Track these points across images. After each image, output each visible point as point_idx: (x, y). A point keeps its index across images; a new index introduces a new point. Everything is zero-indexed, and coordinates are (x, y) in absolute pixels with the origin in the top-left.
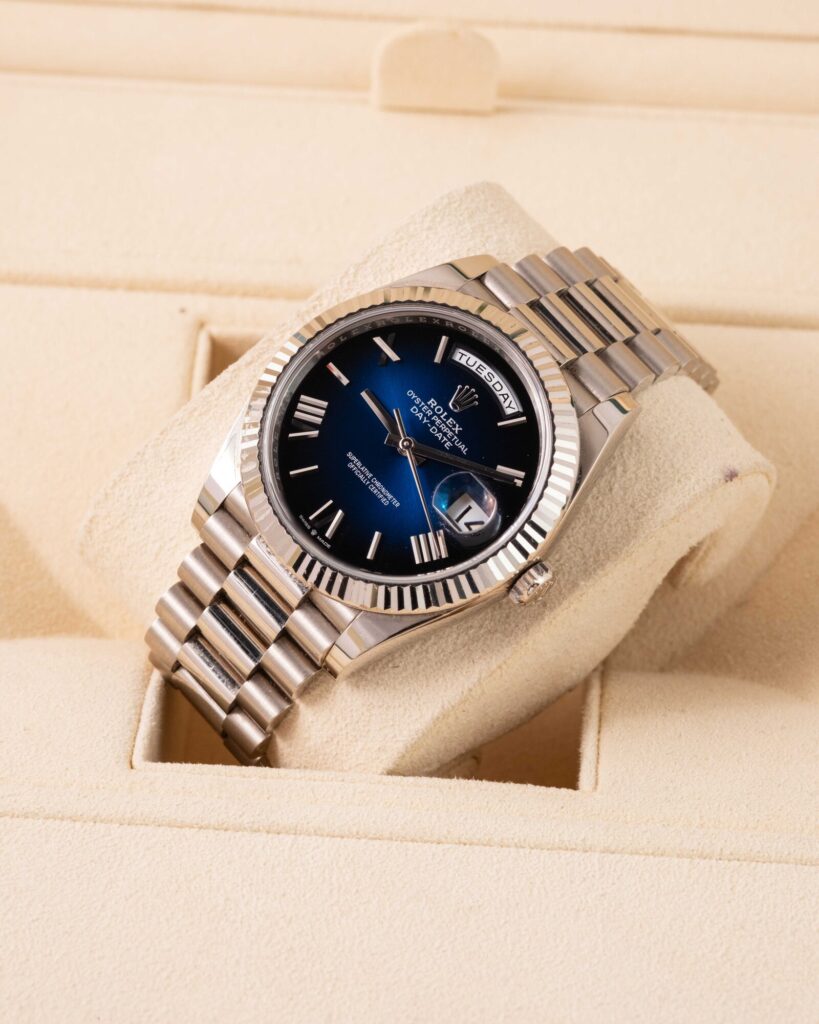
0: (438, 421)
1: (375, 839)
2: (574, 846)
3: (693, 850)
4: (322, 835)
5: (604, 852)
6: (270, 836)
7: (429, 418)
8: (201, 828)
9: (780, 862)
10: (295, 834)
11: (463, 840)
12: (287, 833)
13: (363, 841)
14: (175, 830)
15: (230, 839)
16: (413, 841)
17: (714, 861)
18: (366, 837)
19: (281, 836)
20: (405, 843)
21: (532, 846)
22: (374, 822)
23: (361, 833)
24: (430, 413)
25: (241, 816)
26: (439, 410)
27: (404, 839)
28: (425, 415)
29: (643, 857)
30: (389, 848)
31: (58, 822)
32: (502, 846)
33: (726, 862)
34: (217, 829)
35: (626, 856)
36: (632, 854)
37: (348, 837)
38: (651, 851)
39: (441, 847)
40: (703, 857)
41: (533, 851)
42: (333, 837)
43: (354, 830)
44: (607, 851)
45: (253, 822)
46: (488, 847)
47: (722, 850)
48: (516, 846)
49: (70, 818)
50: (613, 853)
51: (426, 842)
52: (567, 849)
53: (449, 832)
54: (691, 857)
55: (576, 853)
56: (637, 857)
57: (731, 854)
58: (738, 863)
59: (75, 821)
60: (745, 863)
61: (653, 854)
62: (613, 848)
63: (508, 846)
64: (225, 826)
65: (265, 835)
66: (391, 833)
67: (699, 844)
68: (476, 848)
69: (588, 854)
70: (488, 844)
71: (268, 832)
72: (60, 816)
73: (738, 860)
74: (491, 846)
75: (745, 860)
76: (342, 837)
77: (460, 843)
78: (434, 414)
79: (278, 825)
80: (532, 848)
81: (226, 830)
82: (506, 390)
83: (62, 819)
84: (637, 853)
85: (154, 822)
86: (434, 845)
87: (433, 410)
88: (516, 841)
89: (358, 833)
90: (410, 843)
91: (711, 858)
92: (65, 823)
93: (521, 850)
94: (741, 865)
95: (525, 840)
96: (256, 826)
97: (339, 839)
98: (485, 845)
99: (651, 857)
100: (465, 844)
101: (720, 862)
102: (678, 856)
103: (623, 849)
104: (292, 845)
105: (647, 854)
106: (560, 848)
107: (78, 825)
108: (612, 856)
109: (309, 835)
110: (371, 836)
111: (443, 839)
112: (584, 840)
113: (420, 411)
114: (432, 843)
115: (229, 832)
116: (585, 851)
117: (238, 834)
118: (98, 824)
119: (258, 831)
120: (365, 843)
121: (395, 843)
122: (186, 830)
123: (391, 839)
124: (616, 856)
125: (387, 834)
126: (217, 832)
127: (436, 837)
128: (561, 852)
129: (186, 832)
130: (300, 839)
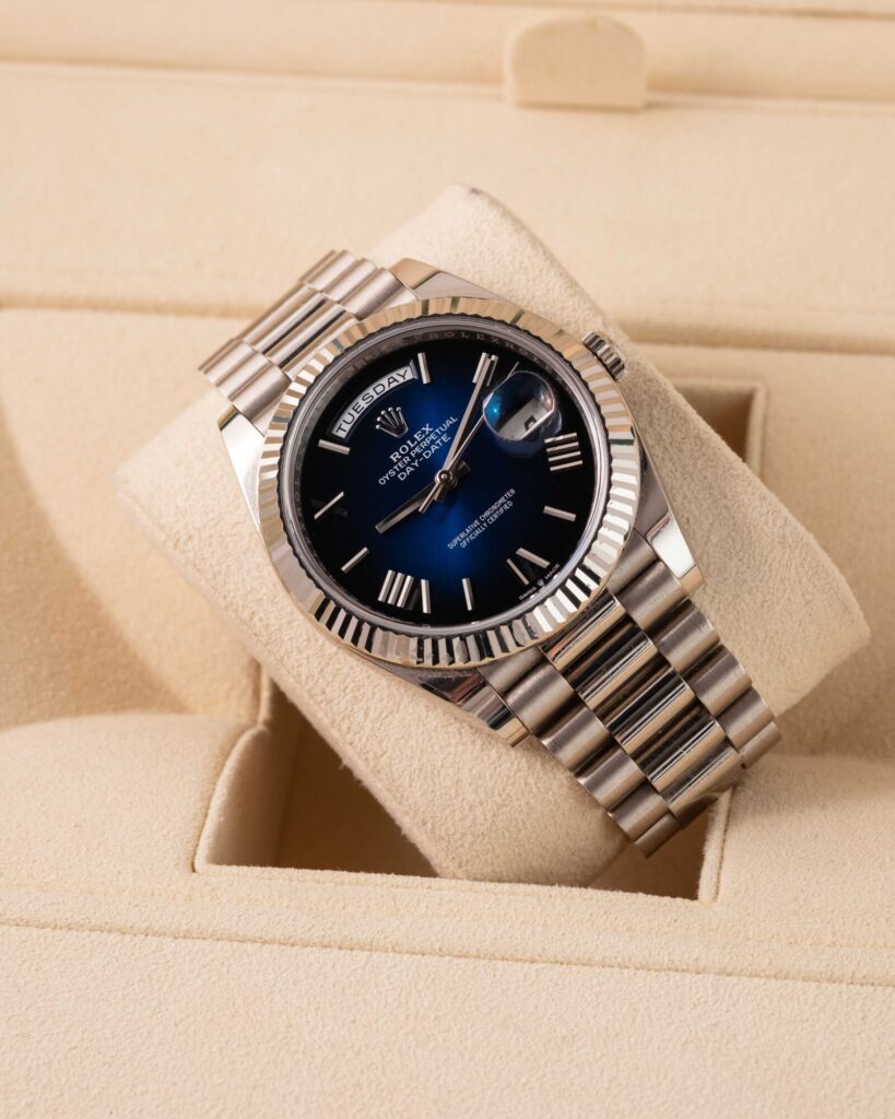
0: (417, 450)
1: (460, 956)
2: (685, 967)
3: (821, 973)
4: (401, 952)
5: (718, 974)
6: (342, 952)
8: (265, 942)
10: (371, 950)
11: (560, 958)
12: (362, 949)
13: (447, 959)
14: (236, 944)
15: (296, 956)
16: (503, 959)
17: (844, 986)
18: (449, 955)
19: (355, 953)
20: (494, 962)
21: (638, 966)
22: (460, 938)
23: (444, 949)
25: (310, 930)
27: (493, 957)
28: (409, 464)
29: (764, 980)
30: (475, 968)
31: (105, 935)
32: (604, 967)
33: (858, 986)
34: (283, 944)
35: (745, 979)
36: (751, 976)
37: (430, 954)
38: (773, 973)
39: (534, 967)
40: (831, 980)
41: (639, 973)
42: (413, 953)
43: (437, 946)
44: (722, 972)
45: (323, 937)
46: (587, 968)
47: (853, 972)
48: (619, 966)
49: (119, 930)
50: (730, 975)
51: (517, 960)
52: (677, 970)
53: (544, 949)
54: (818, 981)
55: (688, 975)
56: (756, 980)
57: (865, 977)
58: (871, 989)
59: (124, 933)
60: (880, 988)
61: (775, 976)
62: (729, 970)
63: (611, 966)
64: (292, 940)
65: (336, 951)
66: (478, 950)
67: (828, 966)
68: (574, 968)
69: (700, 976)
70: (588, 963)
71: (340, 948)
72: (107, 927)
73: (873, 984)
74: (591, 966)
75: (880, 985)
76: (423, 954)
77: (557, 962)
79: (351, 939)
80: (638, 969)
81: (293, 945)
83: (110, 931)
84: (757, 976)
85: (212, 935)
86: (527, 964)
88: (620, 960)
89: (440, 950)
90: (500, 962)
91: (841, 982)
92: (112, 935)
93: (625, 971)
94: (875, 990)
95: (630, 959)
96: (326, 941)
97: (420, 956)
98: (584, 965)
99: (773, 980)
100: (562, 963)
101: (852, 986)
102: (804, 980)
103: (741, 971)
104: (366, 963)
105: (768, 977)
106: (669, 969)
107: (127, 938)
108: (728, 979)
109: (386, 951)
110: (455, 953)
111: (537, 957)
114: (525, 961)
115: (296, 947)
116: (698, 973)
117: (307, 950)
118: (149, 937)
119: (328, 946)
120: (449, 962)
121: (483, 962)
122: (249, 944)
123: (478, 957)
124: (735, 979)
125: (473, 951)
126: (283, 947)
127: (528, 955)
128: (672, 973)
129: (249, 946)
130: (375, 955)
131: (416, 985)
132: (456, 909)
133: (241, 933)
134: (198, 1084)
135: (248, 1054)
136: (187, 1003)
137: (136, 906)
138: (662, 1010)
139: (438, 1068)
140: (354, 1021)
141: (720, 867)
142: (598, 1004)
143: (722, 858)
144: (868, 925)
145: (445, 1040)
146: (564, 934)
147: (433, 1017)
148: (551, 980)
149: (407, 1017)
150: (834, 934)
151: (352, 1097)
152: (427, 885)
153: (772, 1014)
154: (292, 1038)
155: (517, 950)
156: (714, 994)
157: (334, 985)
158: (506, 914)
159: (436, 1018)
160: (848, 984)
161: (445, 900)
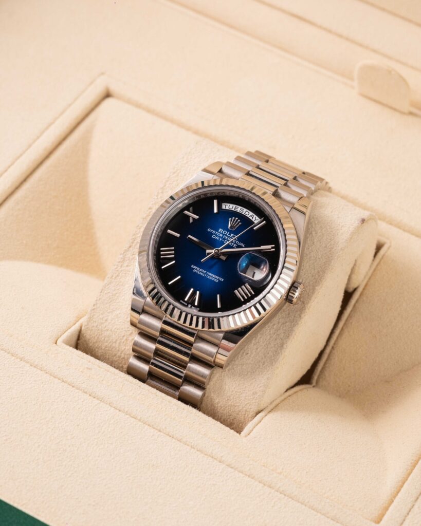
1: (133, 417)
2: (216, 458)
3: (267, 482)
4: (111, 406)
5: (228, 466)
6: (90, 397)
7: (222, 237)
8: (63, 381)
9: (302, 504)
10: (101, 401)
11: (170, 434)
12: (98, 399)
13: (128, 416)
14: (52, 377)
15: (72, 391)
16: (149, 425)
17: (273, 490)
18: (130, 415)
19: (94, 399)
20: (145, 425)
21: (199, 449)
22: (136, 410)
24: (221, 235)
25: (82, 383)
26: (225, 232)
27: (145, 423)
28: (219, 237)
29: (244, 475)
30: (136, 424)
31: (6, 353)
32: (185, 444)
33: (279, 493)
34: (70, 385)
35: (236, 472)
36: (239, 472)
37: (122, 412)
38: (248, 474)
39: (159, 433)
40: (270, 487)
41: (197, 452)
42: (116, 409)
43: (126, 410)
44: (229, 466)
45: (86, 388)
46: (179, 442)
47: (279, 487)
48: (191, 446)
49: (12, 354)
50: (232, 468)
51: (154, 428)
52: (212, 457)
53: (166, 428)
54: (265, 485)
55: (215, 461)
56: (240, 474)
57: (283, 491)
58: (283, 496)
59: (13, 356)
60: (286, 498)
61: (249, 476)
62: (233, 466)
63: (188, 445)
64: (73, 385)
65: (88, 396)
66: (141, 418)
67: (271, 480)
68: (174, 440)
69: (220, 464)
70: (180, 441)
71: (90, 395)
72: (8, 351)
73: (285, 495)
75: (287, 496)
76: (120, 411)
77: (168, 435)
78: (223, 235)
79: (96, 394)
80: (198, 451)
81: (73, 387)
82: (251, 213)
83: (8, 353)
84: (242, 472)
85: (45, 370)
86: (157, 431)
87: (222, 233)
88: (192, 444)
89: (127, 412)
90: (147, 426)
91: (273, 489)
92: (8, 355)
93: (193, 449)
95: (196, 446)
96: (86, 390)
97: (118, 411)
98: (178, 440)
99: (247, 477)
100: (170, 436)
101: (276, 492)
102: (259, 482)
103: (237, 468)
104: (96, 405)
105: (246, 475)
106: (210, 456)
107: (13, 358)
108: (230, 469)
109: (107, 404)
110: (132, 415)
111: (162, 430)
112: (222, 457)
113: (217, 236)
114: (157, 430)
115: (74, 388)
116: (220, 462)
117: (77, 391)
118: (22, 361)
119: (86, 393)
120: (128, 418)
121: (140, 423)
122: (57, 379)
123: (140, 420)
124: (233, 470)
125: (139, 418)
126: (69, 386)
127: (159, 428)
128: (210, 458)
129: (56, 380)
130: (101, 404)
131: (110, 421)
132: (144, 399)
133: (56, 374)
134: (6, 424)
135: (31, 421)
136: (21, 392)
137: (23, 347)
138: (197, 470)
139: (99, 456)
140: (78, 425)
141: (257, 425)
142: (174, 458)
143: (260, 422)
144: (298, 471)
145: (108, 447)
146: (177, 425)
147: (109, 436)
148: (162, 441)
149: (99, 432)
150: (283, 469)
151: (60, 454)
152: (139, 385)
153: (239, 490)
154: (52, 422)
155: (155, 424)
156: (221, 473)
157: (79, 409)
158: (162, 408)
159: (110, 437)
160: (275, 491)
161: (142, 393)
